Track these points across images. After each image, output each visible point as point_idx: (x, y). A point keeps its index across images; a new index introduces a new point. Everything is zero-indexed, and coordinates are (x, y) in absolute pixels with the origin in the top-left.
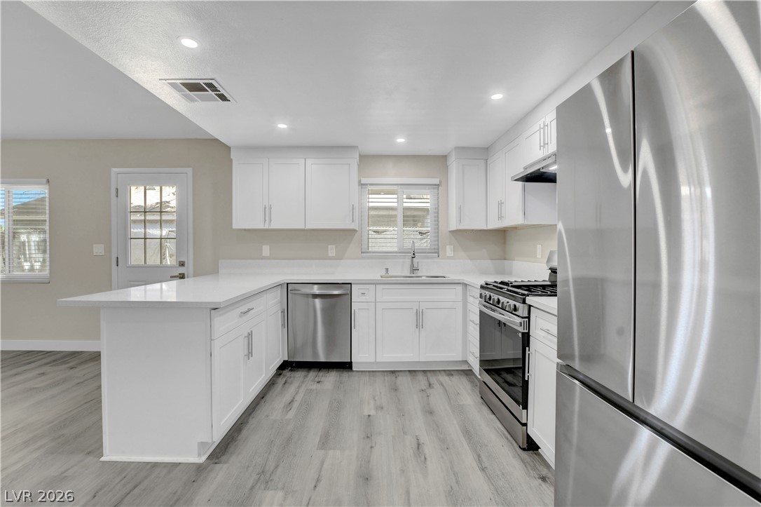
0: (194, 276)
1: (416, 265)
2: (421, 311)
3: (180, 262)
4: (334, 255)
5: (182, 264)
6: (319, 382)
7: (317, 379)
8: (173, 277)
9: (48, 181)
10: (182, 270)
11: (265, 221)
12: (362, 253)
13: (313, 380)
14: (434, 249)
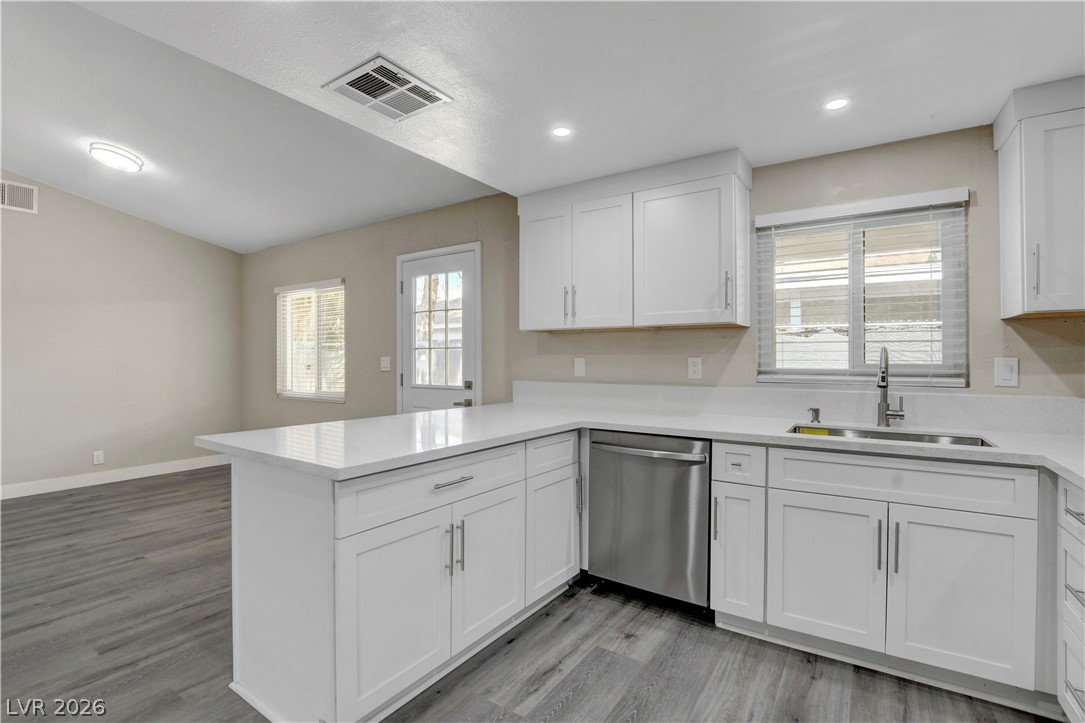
0: (483, 404)
1: (894, 405)
2: (892, 527)
3: (466, 382)
4: (699, 376)
5: (468, 385)
6: (628, 636)
7: (628, 629)
8: (457, 404)
9: (343, 281)
10: (468, 395)
11: (566, 315)
12: (760, 373)
13: (620, 629)
14: (956, 366)
